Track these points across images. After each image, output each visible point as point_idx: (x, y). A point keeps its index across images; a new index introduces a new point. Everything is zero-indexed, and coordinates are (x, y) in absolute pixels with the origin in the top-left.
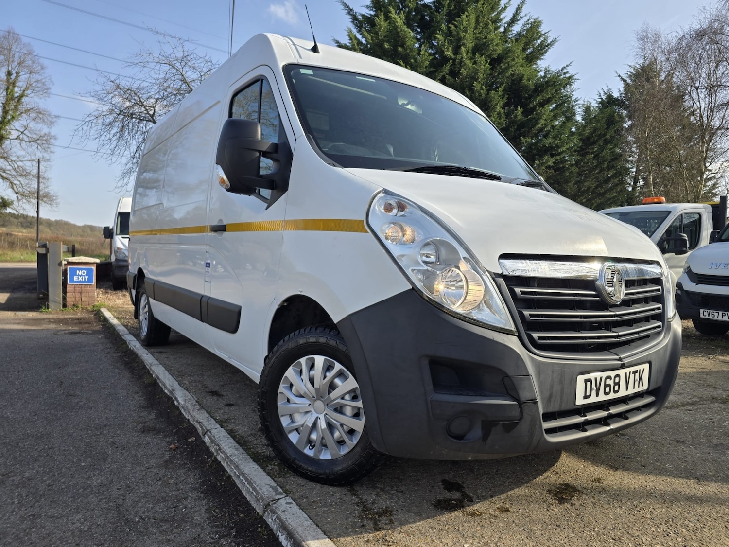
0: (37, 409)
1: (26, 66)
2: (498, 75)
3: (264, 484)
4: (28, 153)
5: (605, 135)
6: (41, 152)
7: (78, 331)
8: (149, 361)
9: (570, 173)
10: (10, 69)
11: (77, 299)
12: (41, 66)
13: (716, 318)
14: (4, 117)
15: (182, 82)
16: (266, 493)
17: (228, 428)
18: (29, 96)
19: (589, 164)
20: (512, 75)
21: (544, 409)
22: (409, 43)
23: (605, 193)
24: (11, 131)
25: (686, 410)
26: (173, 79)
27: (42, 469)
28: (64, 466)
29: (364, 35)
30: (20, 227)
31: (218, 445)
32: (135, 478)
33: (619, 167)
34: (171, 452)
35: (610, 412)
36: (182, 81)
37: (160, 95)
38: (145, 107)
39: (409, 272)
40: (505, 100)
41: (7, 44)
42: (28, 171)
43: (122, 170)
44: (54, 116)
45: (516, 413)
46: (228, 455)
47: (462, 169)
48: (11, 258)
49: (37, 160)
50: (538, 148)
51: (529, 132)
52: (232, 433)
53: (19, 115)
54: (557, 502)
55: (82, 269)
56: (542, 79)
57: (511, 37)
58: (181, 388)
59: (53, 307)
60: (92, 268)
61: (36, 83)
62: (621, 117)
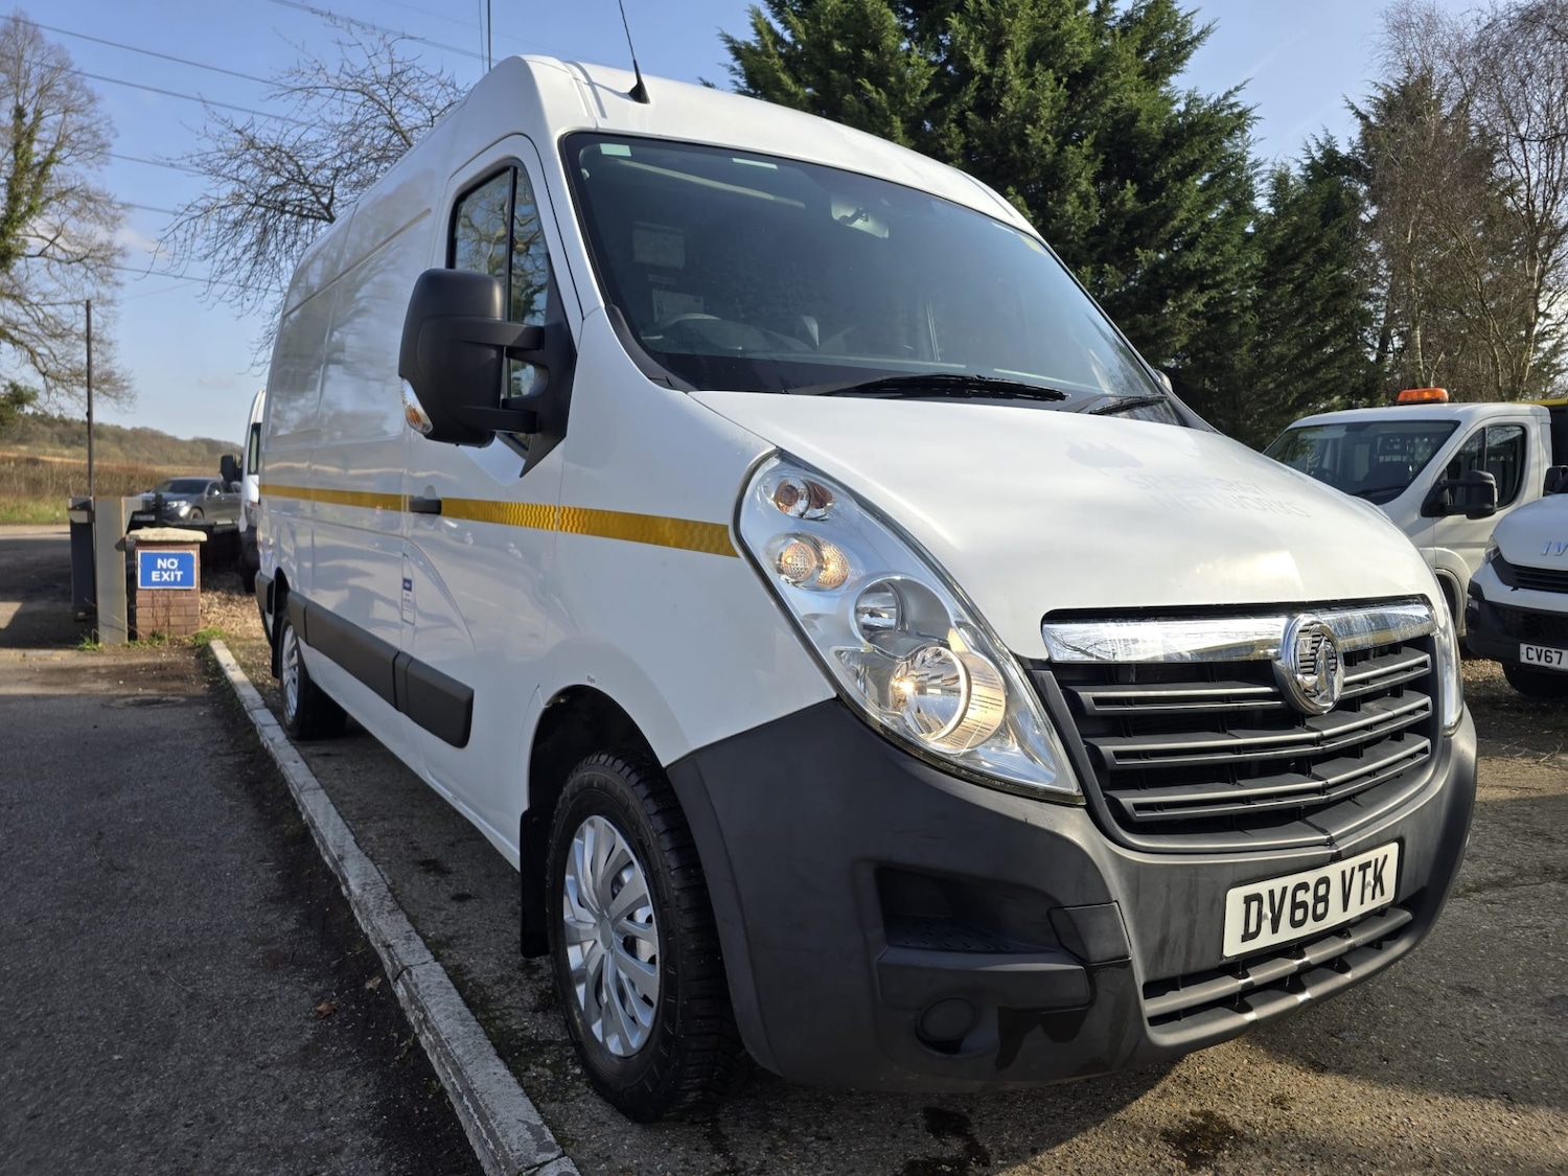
0: (36, 906)
1: (56, 97)
2: (1083, 111)
3: (514, 1119)
4: (65, 287)
5: (1317, 241)
6: (93, 285)
7: (156, 698)
8: (298, 781)
9: (1241, 326)
10: (21, 102)
11: (160, 621)
12: (88, 96)
13: (1554, 664)
14: (11, 209)
15: (392, 132)
16: (515, 1147)
17: (450, 963)
18: (65, 161)
19: (1283, 305)
20: (1115, 110)
21: (1146, 972)
22: (890, 41)
23: (1316, 368)
24: (27, 238)
25: (1485, 902)
26: (371, 124)
27: (22, 1070)
28: (73, 1061)
29: (789, 22)
30: (57, 445)
31: (422, 1010)
32: (229, 1095)
33: (1347, 311)
34: (319, 1022)
35: (1306, 959)
36: (389, 128)
37: (344, 162)
38: (312, 186)
39: (829, 658)
40: (1098, 165)
41: (13, 47)
42: (67, 326)
43: (264, 326)
44: (120, 203)
45: (1080, 990)
46: (443, 1037)
47: (972, 380)
48: (33, 516)
49: (84, 303)
50: (1172, 274)
51: (1151, 236)
52: (457, 976)
53: (43, 203)
54: (1183, 1164)
55: (168, 556)
56: (1180, 119)
57: (1112, 23)
58: (359, 851)
59: (107, 637)
60: (190, 554)
61: (79, 133)
62: (1354, 198)
